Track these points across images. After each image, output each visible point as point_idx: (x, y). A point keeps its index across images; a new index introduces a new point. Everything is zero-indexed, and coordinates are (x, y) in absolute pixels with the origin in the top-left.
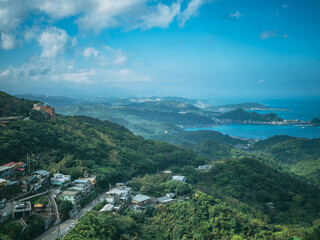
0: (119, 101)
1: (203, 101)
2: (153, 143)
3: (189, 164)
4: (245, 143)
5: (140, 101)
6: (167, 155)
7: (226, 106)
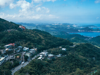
0: (49, 24)
1: (75, 24)
2: (56, 38)
3: (68, 45)
4: (89, 38)
5: (55, 25)
6: (61, 42)
7: (83, 26)
